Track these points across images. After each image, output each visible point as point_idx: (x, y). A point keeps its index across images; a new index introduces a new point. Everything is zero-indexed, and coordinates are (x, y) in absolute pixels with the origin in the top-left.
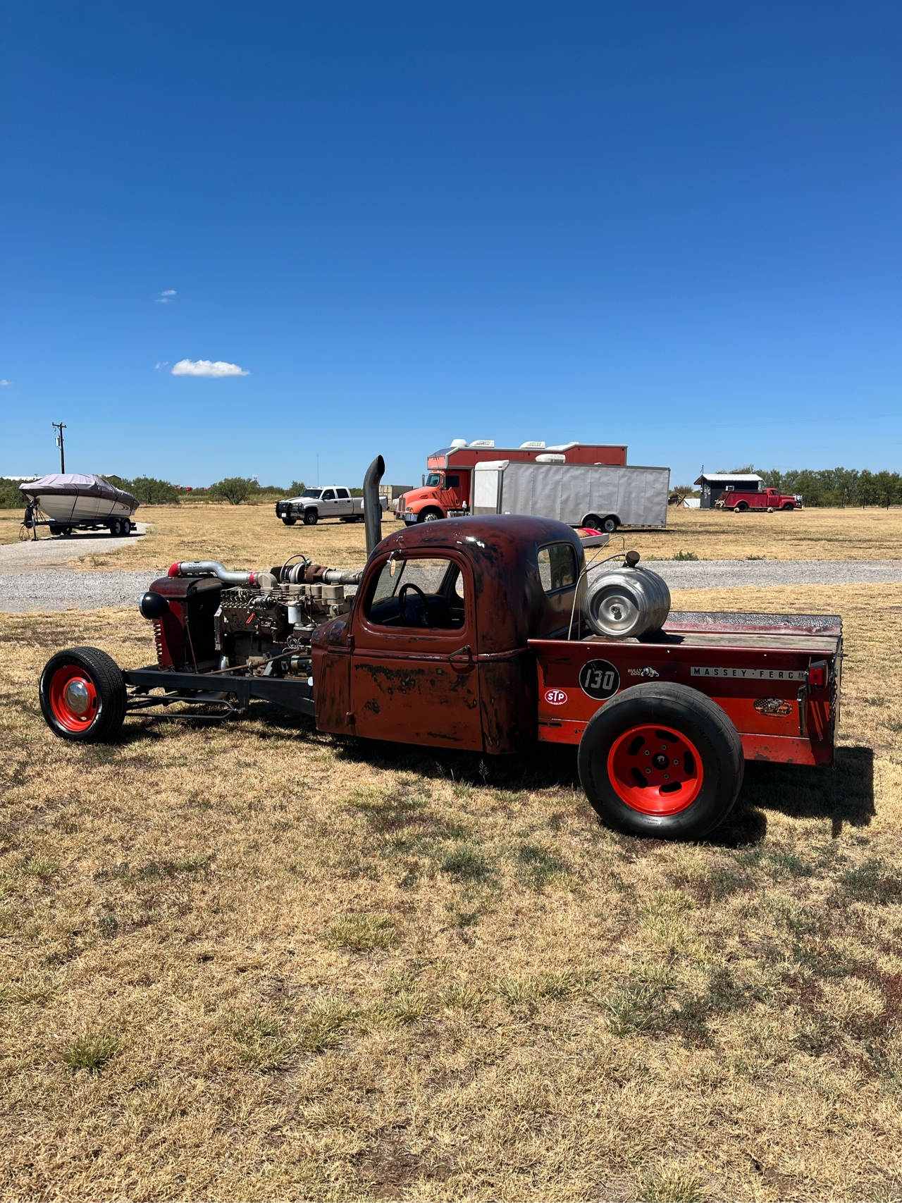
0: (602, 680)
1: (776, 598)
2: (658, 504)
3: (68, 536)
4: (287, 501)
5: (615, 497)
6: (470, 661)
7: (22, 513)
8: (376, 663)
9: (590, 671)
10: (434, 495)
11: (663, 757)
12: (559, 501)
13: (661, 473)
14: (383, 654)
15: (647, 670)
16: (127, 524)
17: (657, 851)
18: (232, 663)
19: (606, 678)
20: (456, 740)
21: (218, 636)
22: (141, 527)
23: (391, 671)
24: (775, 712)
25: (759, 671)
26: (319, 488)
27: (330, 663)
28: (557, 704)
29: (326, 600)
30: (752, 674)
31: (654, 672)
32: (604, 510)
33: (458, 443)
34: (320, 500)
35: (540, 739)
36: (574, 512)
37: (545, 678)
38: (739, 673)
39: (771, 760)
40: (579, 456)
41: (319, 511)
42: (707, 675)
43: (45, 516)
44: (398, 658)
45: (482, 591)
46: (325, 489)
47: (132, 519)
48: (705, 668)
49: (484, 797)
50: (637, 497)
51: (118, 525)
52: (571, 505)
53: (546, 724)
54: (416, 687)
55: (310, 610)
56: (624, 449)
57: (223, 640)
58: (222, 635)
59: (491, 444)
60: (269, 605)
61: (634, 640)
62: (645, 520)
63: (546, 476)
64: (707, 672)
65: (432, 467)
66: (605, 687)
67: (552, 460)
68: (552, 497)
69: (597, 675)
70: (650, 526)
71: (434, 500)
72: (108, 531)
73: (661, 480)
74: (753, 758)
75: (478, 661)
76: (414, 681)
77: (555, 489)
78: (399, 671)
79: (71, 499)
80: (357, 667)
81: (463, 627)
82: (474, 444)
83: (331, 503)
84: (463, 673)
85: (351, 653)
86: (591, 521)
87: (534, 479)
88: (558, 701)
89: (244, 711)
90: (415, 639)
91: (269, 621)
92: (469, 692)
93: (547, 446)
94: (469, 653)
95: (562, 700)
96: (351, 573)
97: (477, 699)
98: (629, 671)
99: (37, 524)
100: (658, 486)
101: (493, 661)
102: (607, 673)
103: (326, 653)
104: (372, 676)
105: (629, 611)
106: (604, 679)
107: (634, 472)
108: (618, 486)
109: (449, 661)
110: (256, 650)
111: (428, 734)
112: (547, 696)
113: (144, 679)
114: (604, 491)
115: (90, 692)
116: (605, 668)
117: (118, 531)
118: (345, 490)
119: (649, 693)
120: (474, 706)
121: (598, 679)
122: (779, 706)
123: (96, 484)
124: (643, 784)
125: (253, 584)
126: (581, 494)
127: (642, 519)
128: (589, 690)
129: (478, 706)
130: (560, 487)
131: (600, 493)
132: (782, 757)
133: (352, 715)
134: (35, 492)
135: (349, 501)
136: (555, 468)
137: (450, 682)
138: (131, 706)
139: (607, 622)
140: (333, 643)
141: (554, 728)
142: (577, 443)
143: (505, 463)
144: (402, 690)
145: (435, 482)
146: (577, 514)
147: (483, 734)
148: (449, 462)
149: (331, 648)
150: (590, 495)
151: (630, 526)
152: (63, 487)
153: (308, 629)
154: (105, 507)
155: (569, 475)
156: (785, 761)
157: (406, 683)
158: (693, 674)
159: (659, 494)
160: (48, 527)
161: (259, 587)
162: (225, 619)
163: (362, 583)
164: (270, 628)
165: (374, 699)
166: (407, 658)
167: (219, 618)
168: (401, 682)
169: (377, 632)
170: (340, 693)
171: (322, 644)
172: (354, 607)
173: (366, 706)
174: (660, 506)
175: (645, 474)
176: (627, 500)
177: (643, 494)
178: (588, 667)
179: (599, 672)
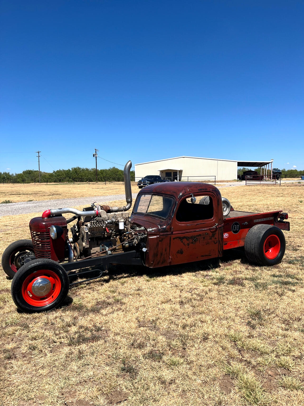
6: (216, 228)
8: (182, 236)
20: (210, 255)
23: (188, 237)
30: (265, 219)
31: (247, 223)
35: (224, 249)
44: (192, 232)
45: (219, 205)
54: (198, 241)
64: (257, 221)
66: (237, 230)
69: (235, 227)
75: (219, 228)
76: (198, 239)
78: (192, 237)
80: (174, 239)
81: (214, 217)
84: (214, 232)
85: (171, 234)
88: (226, 237)
90: (198, 224)
92: (215, 238)
95: (227, 236)
96: (121, 207)
97: (218, 240)
98: (242, 224)
101: (222, 227)
102: (238, 225)
104: (181, 241)
106: (237, 227)
109: (210, 229)
111: (201, 256)
112: (224, 236)
116: (237, 224)
120: (217, 243)
121: (235, 228)
125: (98, 215)
128: (234, 232)
137: (210, 237)
140: (162, 232)
141: (226, 245)
144: (193, 243)
147: (219, 251)
149: (161, 234)
157: (195, 240)
158: (254, 222)
161: (101, 216)
162: (89, 233)
163: (176, 207)
164: (112, 233)
165: (181, 249)
166: (195, 231)
167: (87, 233)
168: (193, 240)
169: (183, 224)
170: (165, 250)
171: (156, 233)
172: (173, 216)
173: (177, 253)
178: (233, 225)
179: (236, 226)
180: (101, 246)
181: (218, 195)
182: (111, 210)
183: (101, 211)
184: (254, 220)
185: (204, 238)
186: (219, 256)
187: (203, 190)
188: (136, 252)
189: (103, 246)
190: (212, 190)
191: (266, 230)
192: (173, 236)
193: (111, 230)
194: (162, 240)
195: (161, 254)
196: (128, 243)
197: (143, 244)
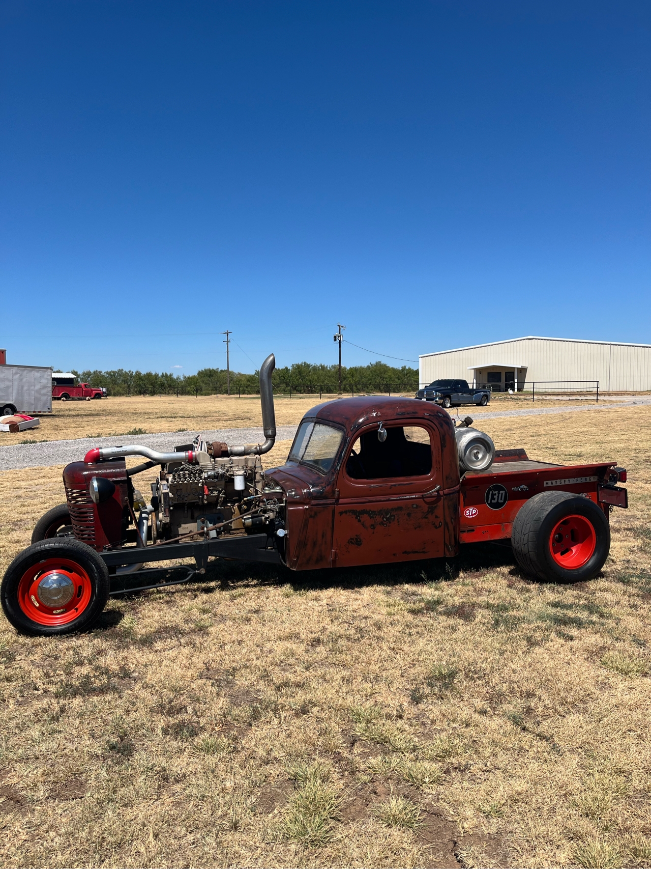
0: (498, 497)
2: (44, 395)
5: (10, 390)
6: (438, 495)
8: (360, 507)
9: (491, 492)
13: (45, 371)
14: (374, 500)
15: (523, 486)
19: (500, 495)
20: (424, 552)
21: (167, 510)
23: (374, 512)
25: (576, 479)
27: (313, 514)
28: (471, 517)
30: (573, 481)
31: (526, 487)
32: (3, 400)
35: (462, 542)
37: (464, 501)
38: (567, 482)
42: (552, 485)
44: (381, 501)
45: (445, 446)
50: (29, 390)
53: (465, 531)
54: (396, 520)
60: (219, 477)
62: (36, 408)
64: (552, 483)
66: (500, 501)
69: (495, 494)
70: (40, 412)
73: (45, 376)
75: (444, 495)
76: (394, 516)
78: (381, 511)
80: (341, 513)
84: (433, 505)
85: (336, 503)
88: (472, 515)
90: (395, 485)
92: (436, 517)
95: (475, 514)
96: (252, 446)
97: (442, 521)
98: (513, 489)
100: (45, 381)
101: (452, 493)
102: (501, 492)
103: (308, 507)
104: (356, 518)
106: (499, 496)
107: (25, 370)
108: (12, 381)
109: (422, 497)
111: (403, 553)
112: (466, 513)
116: (499, 489)
120: (440, 526)
121: (496, 497)
125: (191, 462)
127: (33, 407)
128: (491, 505)
129: (443, 526)
133: (336, 552)
137: (423, 512)
139: (472, 462)
140: (315, 498)
141: (470, 533)
144: (383, 524)
147: (445, 544)
149: (313, 502)
151: (24, 412)
153: (278, 491)
157: (387, 519)
158: (545, 486)
161: (198, 463)
162: (170, 494)
163: (345, 448)
164: (218, 496)
165: (357, 536)
166: (389, 500)
167: (167, 494)
168: (383, 519)
169: (360, 484)
170: (323, 536)
171: (302, 501)
172: (338, 468)
173: (348, 542)
174: (46, 397)
175: (33, 372)
176: (20, 392)
177: (32, 388)
178: (490, 490)
179: (496, 492)
180: (199, 521)
181: (442, 426)
182: (229, 452)
183: (199, 454)
184: (545, 482)
185: (409, 515)
186: (448, 556)
188: (268, 537)
189: (203, 522)
190: (430, 415)
191: (556, 504)
192: (339, 508)
193: (216, 491)
194: (316, 514)
195: (315, 543)
196: (252, 518)
197: (279, 521)
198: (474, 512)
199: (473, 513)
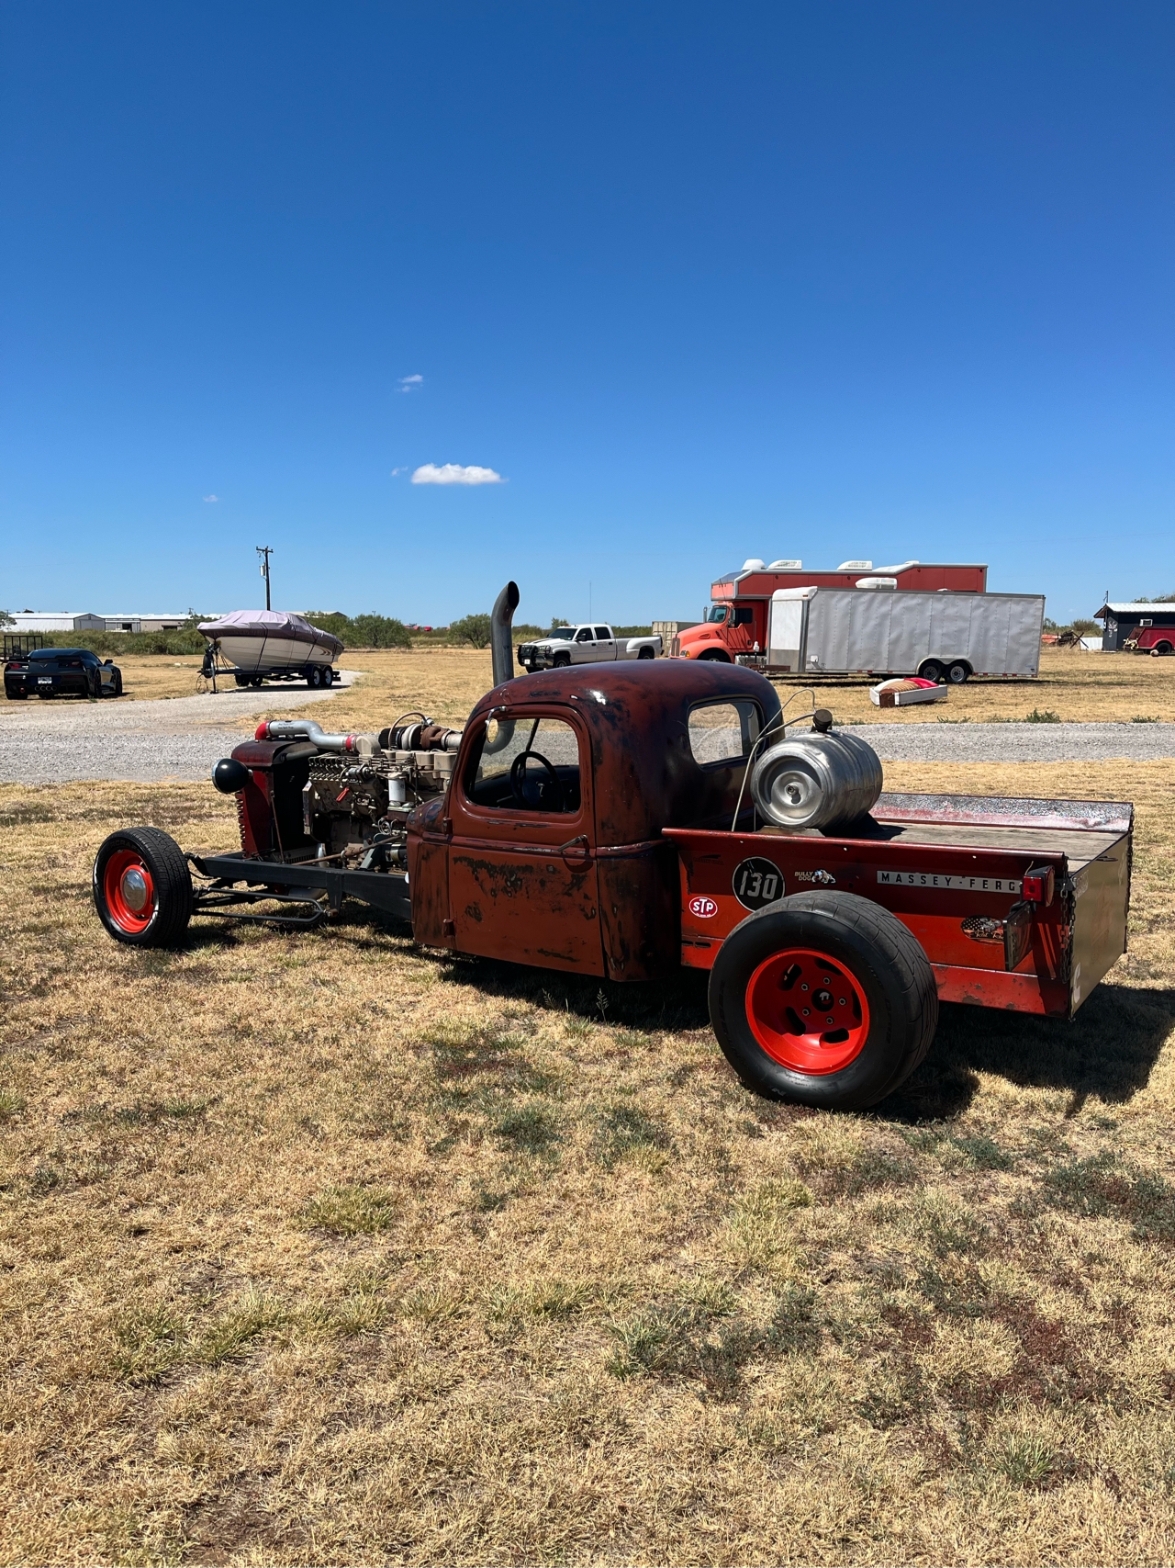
0: (762, 885)
1: (1152, 776)
2: (1026, 645)
3: (258, 687)
4: (532, 644)
5: (965, 636)
6: (587, 856)
7: (199, 660)
8: (477, 855)
9: (746, 873)
10: (718, 634)
11: (827, 995)
12: (886, 641)
13: (1032, 603)
14: (484, 845)
15: (820, 873)
16: (328, 673)
17: (799, 1123)
18: (328, 851)
19: (767, 882)
20: (572, 960)
21: (307, 816)
22: (346, 677)
23: (494, 867)
24: (990, 936)
25: (968, 879)
26: (573, 627)
27: (425, 854)
28: (704, 916)
29: (438, 772)
30: (959, 883)
31: (829, 877)
32: (951, 653)
33: (752, 565)
34: (573, 642)
35: (684, 963)
36: (908, 656)
37: (689, 881)
38: (942, 881)
39: (985, 1004)
40: (916, 580)
41: (572, 657)
42: (899, 883)
43: (230, 663)
44: (501, 850)
45: (601, 763)
46: (580, 627)
47: (335, 667)
48: (897, 873)
49: (603, 1036)
50: (997, 635)
51: (317, 674)
52: (902, 647)
53: (691, 943)
54: (524, 888)
55: (416, 785)
56: (982, 570)
57: (314, 822)
58: (312, 816)
59: (797, 565)
60: (365, 777)
61: (816, 832)
62: (1008, 667)
63: (868, 608)
64: (899, 878)
65: (717, 597)
66: (765, 895)
67: (878, 586)
68: (877, 635)
69: (756, 879)
70: (1014, 675)
71: (718, 640)
72: (305, 682)
73: (1032, 611)
74: (960, 1001)
75: (596, 857)
76: (521, 880)
77: (880, 625)
78: (503, 867)
79: (259, 641)
80: (456, 860)
81: (578, 812)
82: (774, 566)
83: (587, 646)
84: (579, 871)
85: (448, 842)
86: (931, 668)
87: (851, 612)
88: (705, 913)
89: (334, 913)
90: (522, 825)
91: (367, 798)
92: (586, 897)
93: (874, 567)
94: (585, 844)
95: (711, 912)
97: (596, 907)
98: (797, 874)
99: (218, 672)
100: (1028, 620)
101: (615, 857)
102: (769, 876)
103: (421, 841)
104: (473, 873)
105: (810, 792)
106: (763, 884)
107: (993, 601)
108: (970, 620)
109: (562, 855)
110: (357, 836)
111: (539, 951)
112: (693, 906)
113: (223, 870)
114: (952, 627)
115: (147, 884)
116: (766, 869)
117: (317, 681)
118: (606, 629)
119: (799, 905)
120: (593, 917)
121: (757, 885)
122: (996, 928)
123: (289, 623)
124: (799, 1029)
125: (351, 751)
126: (917, 631)
127: (1003, 665)
128: (746, 899)
129: (597, 916)
130: (888, 623)
131: (945, 630)
132: (1000, 1001)
133: (452, 923)
134: (215, 634)
135: (611, 643)
136: (881, 596)
137: (563, 883)
138: (205, 903)
139: (782, 806)
140: (428, 828)
141: (700, 948)
142: (917, 563)
143: (812, 591)
144: (507, 892)
145: (721, 617)
146: (911, 659)
147: (605, 953)
148: (739, 591)
149: (426, 835)
150: (931, 633)
151: (986, 674)
152: (248, 627)
153: (406, 810)
154: (300, 651)
155: (901, 605)
156: (1003, 1007)
157: (512, 883)
158: (880, 880)
159: (1028, 631)
160: (232, 677)
161: (357, 754)
165: (475, 903)
166: (512, 850)
167: (308, 793)
168: (506, 882)
170: (438, 894)
171: (417, 829)
173: (467, 912)
174: (1030, 648)
175: (1008, 605)
176: (983, 639)
177: (1005, 632)
178: (744, 867)
179: (758, 875)
181: (596, 723)
183: (360, 740)
184: (880, 873)
185: (543, 883)
186: (612, 977)
187: (546, 694)
190: (579, 699)
192: (452, 852)
194: (429, 854)
198: (710, 907)
199: (708, 909)
